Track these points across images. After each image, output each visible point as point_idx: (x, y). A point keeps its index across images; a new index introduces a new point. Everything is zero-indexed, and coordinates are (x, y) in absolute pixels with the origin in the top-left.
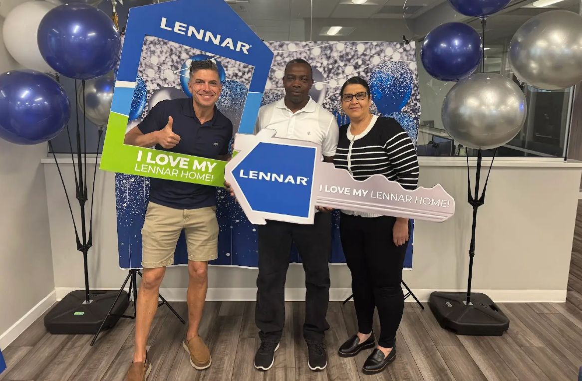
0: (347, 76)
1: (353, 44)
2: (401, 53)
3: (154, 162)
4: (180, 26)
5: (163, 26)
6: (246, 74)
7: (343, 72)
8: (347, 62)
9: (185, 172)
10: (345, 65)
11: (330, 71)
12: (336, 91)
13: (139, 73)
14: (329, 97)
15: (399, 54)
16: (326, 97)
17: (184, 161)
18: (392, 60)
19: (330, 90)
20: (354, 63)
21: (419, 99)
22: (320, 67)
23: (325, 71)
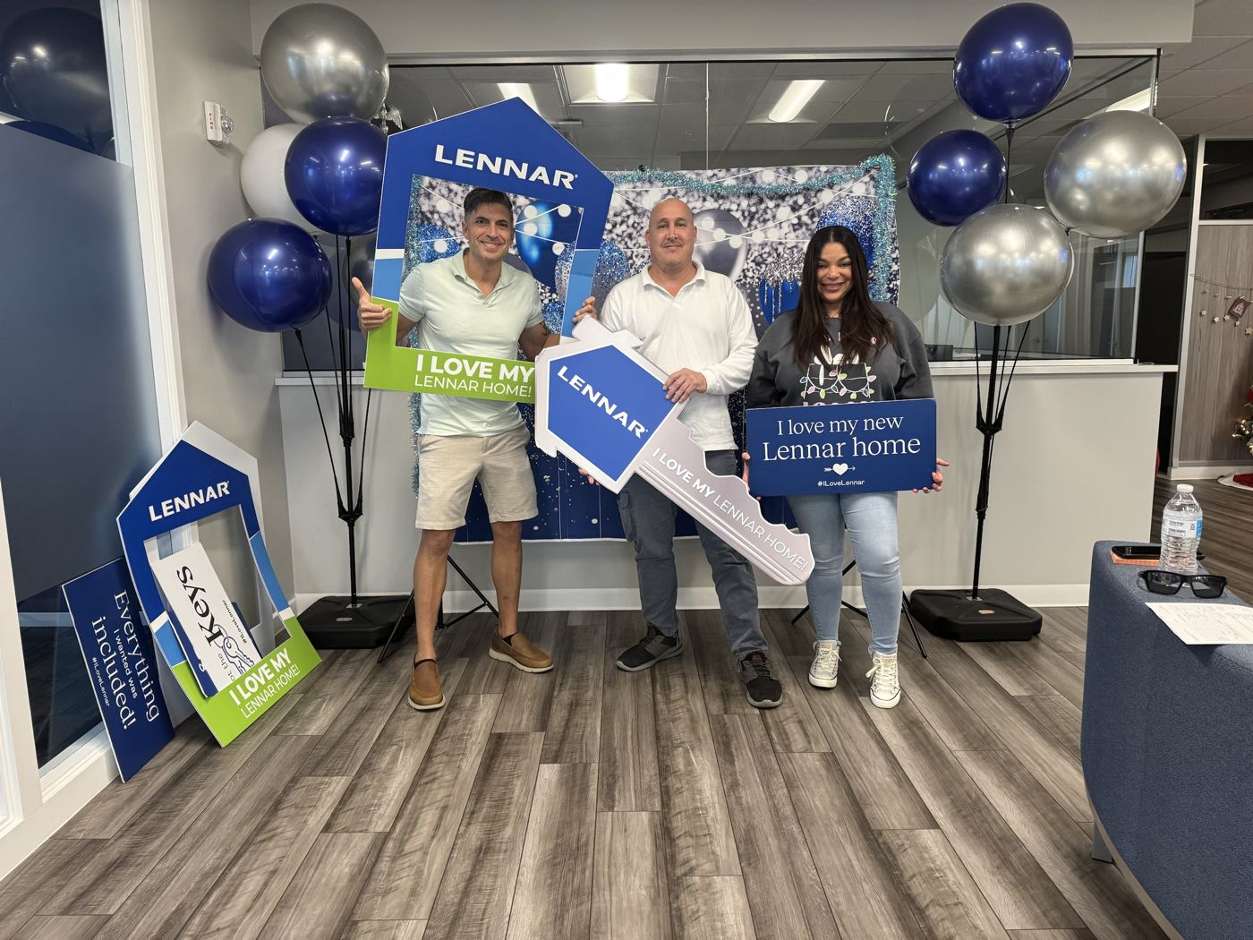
0: (780, 223)
1: (789, 171)
2: (866, 183)
3: (442, 371)
4: (465, 155)
5: (439, 157)
6: (618, 226)
7: (774, 217)
8: (780, 202)
9: (488, 385)
10: (777, 206)
11: (752, 216)
12: (763, 249)
13: (449, 229)
14: (752, 258)
15: (864, 185)
16: (747, 259)
17: (486, 367)
18: (852, 195)
19: (753, 248)
20: (791, 202)
21: (897, 258)
22: (737, 210)
23: (745, 217)
